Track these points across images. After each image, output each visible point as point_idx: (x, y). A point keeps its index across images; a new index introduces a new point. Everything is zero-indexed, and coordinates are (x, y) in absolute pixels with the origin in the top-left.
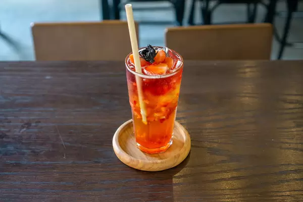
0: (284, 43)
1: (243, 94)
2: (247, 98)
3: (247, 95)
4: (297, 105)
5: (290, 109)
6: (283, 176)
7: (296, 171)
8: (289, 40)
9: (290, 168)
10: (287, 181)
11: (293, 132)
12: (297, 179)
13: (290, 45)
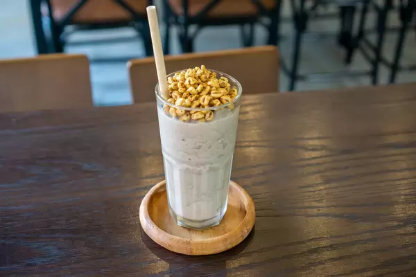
0: (294, 77)
1: (247, 144)
2: (252, 149)
3: (252, 144)
4: (324, 153)
5: (313, 158)
6: (314, 256)
7: (331, 247)
8: (301, 71)
9: (323, 243)
10: (321, 263)
11: (320, 190)
12: (334, 259)
13: (303, 78)
